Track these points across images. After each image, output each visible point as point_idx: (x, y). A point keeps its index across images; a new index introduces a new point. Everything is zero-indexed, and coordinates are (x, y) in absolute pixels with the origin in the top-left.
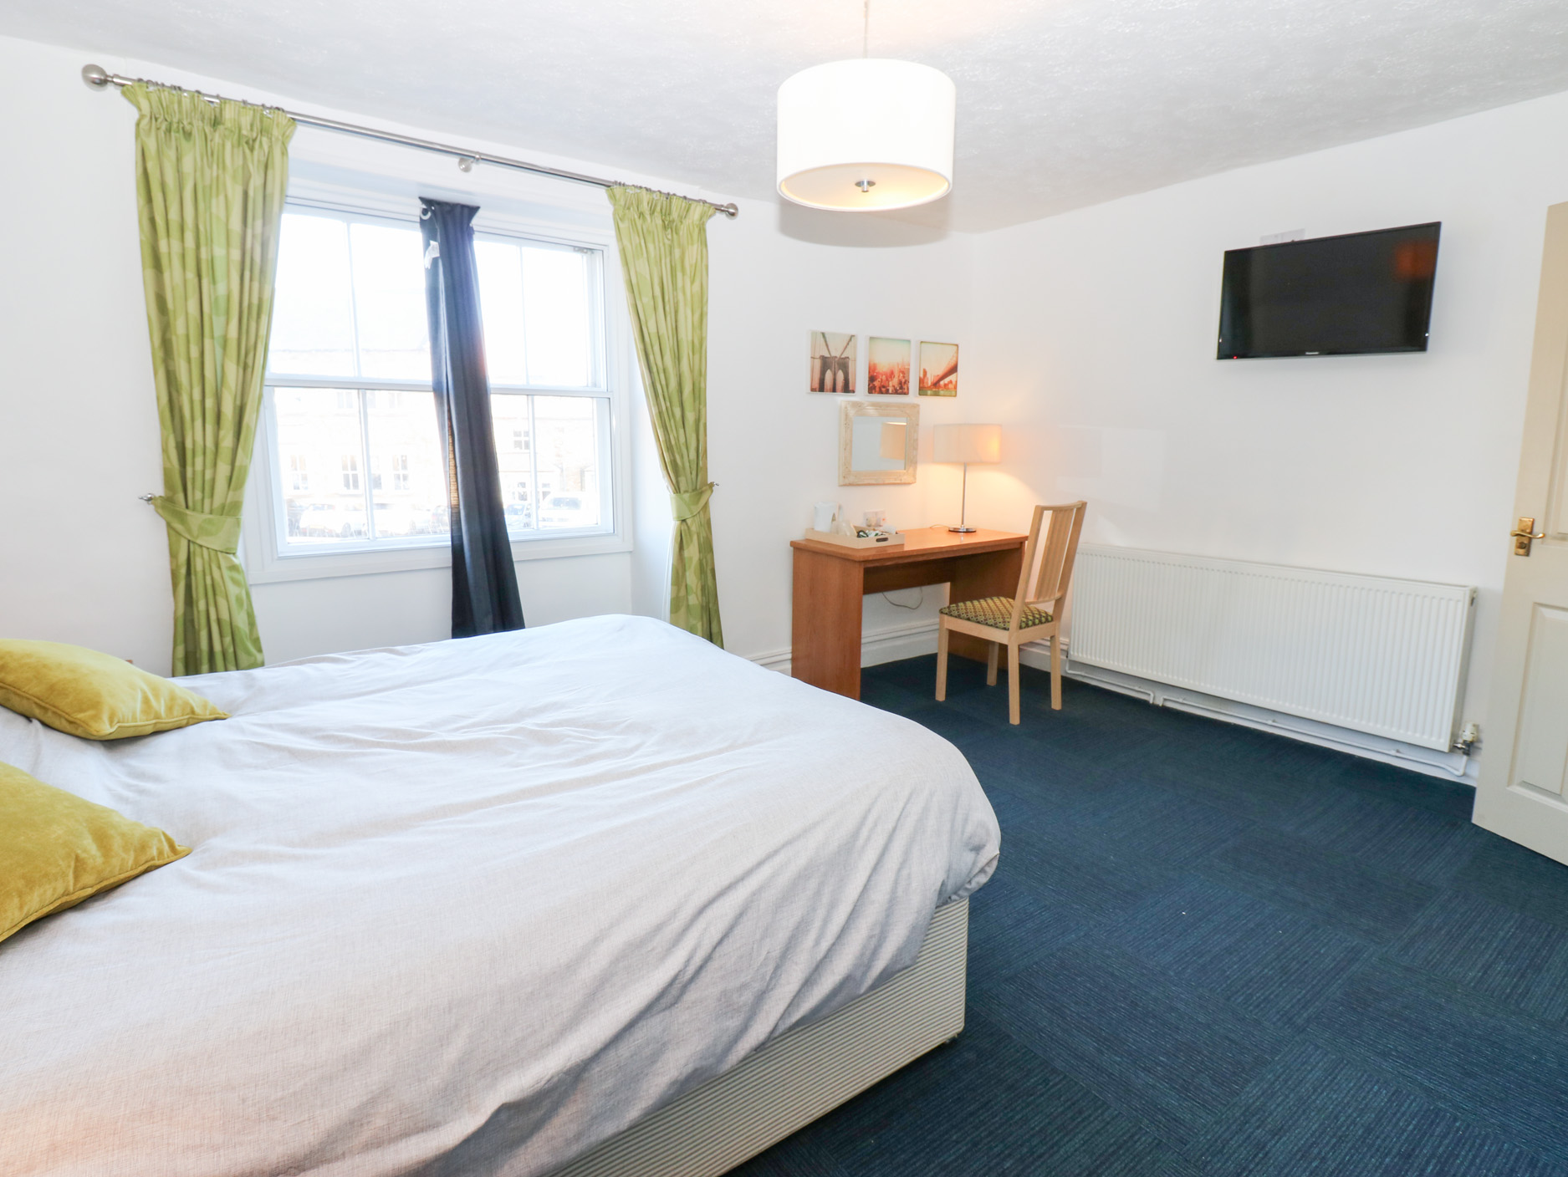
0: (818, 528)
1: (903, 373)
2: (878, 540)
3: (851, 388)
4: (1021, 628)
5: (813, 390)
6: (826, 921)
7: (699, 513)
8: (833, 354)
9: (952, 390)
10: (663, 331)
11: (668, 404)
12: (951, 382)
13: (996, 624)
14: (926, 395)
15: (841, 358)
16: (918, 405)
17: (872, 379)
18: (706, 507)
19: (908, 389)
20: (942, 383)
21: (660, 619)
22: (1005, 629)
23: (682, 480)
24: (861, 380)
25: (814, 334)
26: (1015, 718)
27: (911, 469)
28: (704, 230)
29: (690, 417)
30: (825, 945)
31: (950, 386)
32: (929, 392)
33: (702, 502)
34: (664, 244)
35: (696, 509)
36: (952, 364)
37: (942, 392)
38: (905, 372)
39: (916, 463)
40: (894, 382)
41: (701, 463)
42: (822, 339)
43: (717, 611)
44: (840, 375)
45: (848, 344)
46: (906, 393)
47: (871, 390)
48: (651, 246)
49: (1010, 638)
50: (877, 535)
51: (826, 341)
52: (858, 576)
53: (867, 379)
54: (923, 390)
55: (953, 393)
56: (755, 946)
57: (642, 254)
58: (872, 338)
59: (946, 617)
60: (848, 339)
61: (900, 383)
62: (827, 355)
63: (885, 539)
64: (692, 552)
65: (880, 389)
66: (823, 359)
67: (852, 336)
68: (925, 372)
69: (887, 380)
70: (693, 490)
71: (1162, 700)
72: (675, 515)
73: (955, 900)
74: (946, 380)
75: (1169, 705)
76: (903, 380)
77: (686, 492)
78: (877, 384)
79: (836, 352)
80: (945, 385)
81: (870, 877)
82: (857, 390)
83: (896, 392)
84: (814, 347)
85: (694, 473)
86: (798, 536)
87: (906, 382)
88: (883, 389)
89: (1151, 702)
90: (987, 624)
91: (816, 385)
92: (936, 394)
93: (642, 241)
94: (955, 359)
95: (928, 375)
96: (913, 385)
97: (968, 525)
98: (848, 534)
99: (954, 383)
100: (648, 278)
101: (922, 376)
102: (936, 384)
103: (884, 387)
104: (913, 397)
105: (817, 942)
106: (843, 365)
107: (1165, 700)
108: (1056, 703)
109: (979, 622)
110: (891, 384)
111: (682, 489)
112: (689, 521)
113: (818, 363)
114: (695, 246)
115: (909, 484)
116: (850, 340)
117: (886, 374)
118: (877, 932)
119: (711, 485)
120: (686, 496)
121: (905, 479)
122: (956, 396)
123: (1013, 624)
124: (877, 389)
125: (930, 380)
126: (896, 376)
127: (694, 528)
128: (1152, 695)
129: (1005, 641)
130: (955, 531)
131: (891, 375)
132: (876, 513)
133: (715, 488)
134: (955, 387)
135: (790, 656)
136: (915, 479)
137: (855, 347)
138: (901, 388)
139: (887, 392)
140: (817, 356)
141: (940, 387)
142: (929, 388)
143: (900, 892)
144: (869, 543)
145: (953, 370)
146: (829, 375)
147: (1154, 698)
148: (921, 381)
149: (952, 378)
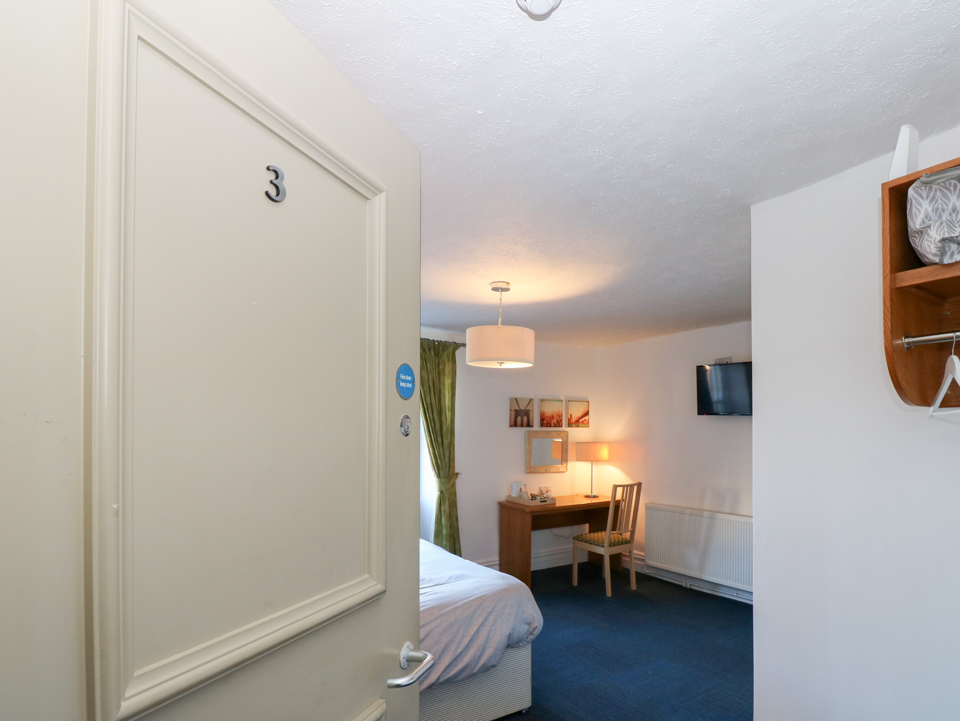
0: (512, 496)
1: (559, 416)
2: (541, 502)
3: (531, 424)
4: (610, 546)
5: (511, 426)
6: (460, 642)
7: (450, 488)
8: (521, 408)
9: (586, 424)
10: (433, 402)
11: (435, 436)
12: (585, 420)
13: (598, 544)
14: (572, 427)
15: (525, 410)
16: (567, 432)
17: (542, 419)
18: (454, 485)
19: (562, 424)
20: (580, 420)
21: (429, 541)
22: (602, 547)
23: (441, 472)
24: (536, 420)
25: (511, 399)
26: (609, 593)
27: (565, 465)
28: (455, 356)
29: (446, 442)
30: (459, 651)
31: (585, 422)
32: (574, 425)
33: (452, 483)
34: (435, 363)
35: (448, 486)
36: (586, 411)
37: (581, 425)
38: (560, 416)
39: (567, 461)
40: (555, 420)
41: (451, 464)
42: (515, 402)
43: (459, 537)
44: (525, 419)
45: (529, 403)
46: (561, 426)
47: (542, 425)
48: (428, 365)
49: (605, 551)
50: (541, 499)
51: (517, 403)
52: (529, 520)
53: (540, 420)
54: (570, 424)
55: (587, 426)
56: (432, 647)
57: (424, 368)
58: (542, 400)
59: (576, 541)
60: (529, 401)
61: (558, 421)
62: (518, 409)
63: (545, 501)
64: (446, 507)
65: (547, 424)
66: (516, 410)
67: (531, 400)
68: (571, 416)
69: (550, 420)
70: (447, 477)
71: (689, 585)
72: (438, 489)
73: (522, 646)
74: (583, 419)
75: (693, 587)
76: (559, 420)
77: (443, 478)
78: (545, 422)
79: (523, 407)
80: (582, 422)
81: (479, 628)
82: (534, 425)
83: (555, 426)
84: (511, 405)
85: (447, 469)
86: (503, 498)
87: (561, 421)
88: (548, 425)
89: (684, 586)
90: (594, 544)
91: (512, 424)
92: (578, 426)
93: (425, 363)
94: (587, 408)
95: (573, 417)
96: (564, 422)
97: (594, 494)
98: (526, 498)
99: (587, 420)
100: (427, 378)
101: (569, 417)
102: (577, 421)
103: (549, 423)
104: (564, 428)
105: (456, 649)
106: (527, 413)
107: (690, 585)
108: (634, 586)
109: (591, 544)
110: (552, 422)
111: (441, 477)
112: (444, 492)
113: (513, 413)
114: (450, 363)
115: (564, 472)
116: (530, 401)
117: (549, 417)
118: (481, 648)
119: (457, 474)
120: (443, 480)
121: (561, 469)
122: (588, 427)
123: (606, 544)
124: (545, 425)
125: (574, 419)
126: (555, 418)
127: (446, 496)
128: (684, 582)
129: (603, 553)
130: (587, 497)
131: (553, 417)
132: (546, 487)
133: (459, 476)
134: (588, 423)
135: (498, 562)
136: (567, 469)
137: (533, 405)
138: (558, 424)
139: (551, 426)
140: (513, 410)
141: (579, 422)
142: (574, 423)
143: (491, 635)
144: (537, 502)
145: (587, 414)
146: (519, 419)
147: (686, 584)
148: (569, 420)
149: (586, 418)
